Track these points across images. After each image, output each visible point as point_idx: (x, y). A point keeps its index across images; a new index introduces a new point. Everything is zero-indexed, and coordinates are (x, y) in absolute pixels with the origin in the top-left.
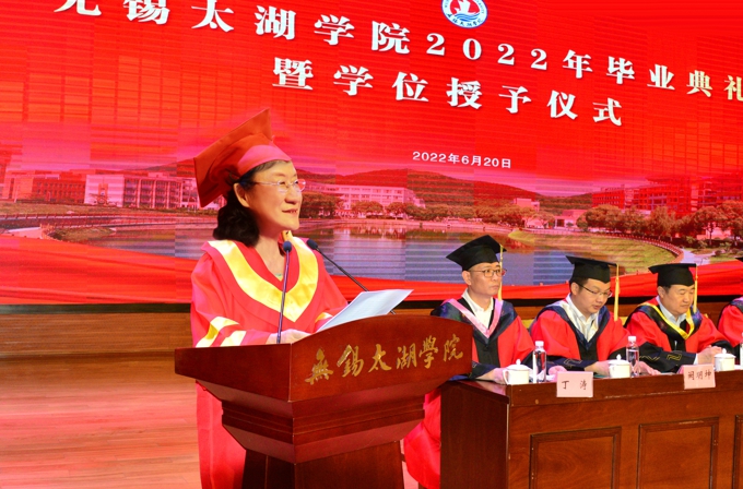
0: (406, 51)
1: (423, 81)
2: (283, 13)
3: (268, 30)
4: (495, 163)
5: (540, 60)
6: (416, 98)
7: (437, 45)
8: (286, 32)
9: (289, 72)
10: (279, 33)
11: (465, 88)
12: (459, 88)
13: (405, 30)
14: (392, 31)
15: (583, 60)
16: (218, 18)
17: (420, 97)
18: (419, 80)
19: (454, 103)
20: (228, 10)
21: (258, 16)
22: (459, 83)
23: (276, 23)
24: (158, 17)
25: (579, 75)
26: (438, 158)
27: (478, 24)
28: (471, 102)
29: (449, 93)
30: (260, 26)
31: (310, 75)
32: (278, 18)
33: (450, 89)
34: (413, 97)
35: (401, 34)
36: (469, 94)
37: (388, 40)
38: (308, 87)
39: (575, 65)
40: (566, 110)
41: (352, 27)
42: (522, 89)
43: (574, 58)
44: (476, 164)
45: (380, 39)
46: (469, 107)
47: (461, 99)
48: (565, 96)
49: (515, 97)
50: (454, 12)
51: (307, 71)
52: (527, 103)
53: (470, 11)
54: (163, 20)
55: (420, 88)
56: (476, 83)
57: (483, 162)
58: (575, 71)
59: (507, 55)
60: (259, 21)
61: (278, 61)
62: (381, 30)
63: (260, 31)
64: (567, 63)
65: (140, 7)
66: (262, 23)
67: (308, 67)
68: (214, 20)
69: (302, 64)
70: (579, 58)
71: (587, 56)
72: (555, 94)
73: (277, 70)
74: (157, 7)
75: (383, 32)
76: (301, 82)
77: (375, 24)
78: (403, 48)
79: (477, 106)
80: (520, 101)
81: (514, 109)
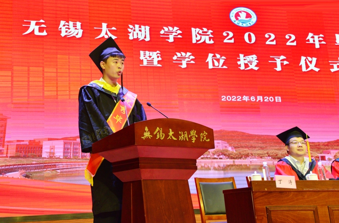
0: (212, 42)
1: (223, 57)
2: (143, 27)
3: (135, 37)
4: (271, 99)
5: (291, 40)
6: (220, 67)
7: (229, 38)
8: (145, 37)
9: (148, 58)
10: (141, 38)
11: (248, 59)
12: (245, 60)
13: (210, 31)
14: (203, 32)
15: (319, 38)
16: (108, 33)
17: (222, 66)
18: (221, 57)
19: (242, 68)
20: (114, 28)
21: (130, 30)
22: (244, 56)
23: (139, 33)
24: (77, 34)
25: (317, 46)
26: (237, 99)
27: (252, 24)
28: (253, 67)
29: (239, 63)
30: (131, 35)
31: (160, 59)
32: (140, 31)
33: (239, 60)
34: (218, 66)
35: (208, 33)
36: (251, 62)
37: (201, 37)
38: (159, 65)
39: (314, 41)
40: (312, 67)
41: (181, 32)
42: (282, 57)
43: (313, 37)
44: (260, 101)
45: (196, 36)
46: (252, 69)
47: (246, 65)
48: (310, 59)
49: (278, 62)
50: (237, 19)
51: (158, 57)
52: (287, 65)
53: (247, 17)
54: (80, 36)
55: (222, 61)
56: (255, 57)
57: (264, 99)
58: (314, 44)
59: (271, 39)
60: (130, 33)
61: (142, 53)
62: (197, 32)
63: (131, 38)
64: (308, 40)
65: (67, 30)
66: (132, 33)
67: (158, 55)
68: (106, 34)
69: (155, 53)
70: (316, 37)
71: (321, 35)
72: (303, 58)
73: (142, 57)
74: (76, 29)
75: (198, 33)
76: (155, 63)
77: (193, 30)
78: (210, 40)
79: (256, 69)
80: (282, 64)
81: (279, 68)
